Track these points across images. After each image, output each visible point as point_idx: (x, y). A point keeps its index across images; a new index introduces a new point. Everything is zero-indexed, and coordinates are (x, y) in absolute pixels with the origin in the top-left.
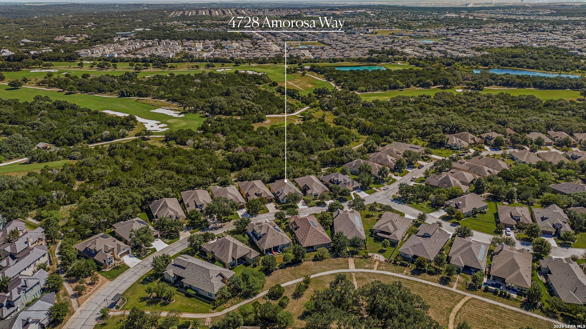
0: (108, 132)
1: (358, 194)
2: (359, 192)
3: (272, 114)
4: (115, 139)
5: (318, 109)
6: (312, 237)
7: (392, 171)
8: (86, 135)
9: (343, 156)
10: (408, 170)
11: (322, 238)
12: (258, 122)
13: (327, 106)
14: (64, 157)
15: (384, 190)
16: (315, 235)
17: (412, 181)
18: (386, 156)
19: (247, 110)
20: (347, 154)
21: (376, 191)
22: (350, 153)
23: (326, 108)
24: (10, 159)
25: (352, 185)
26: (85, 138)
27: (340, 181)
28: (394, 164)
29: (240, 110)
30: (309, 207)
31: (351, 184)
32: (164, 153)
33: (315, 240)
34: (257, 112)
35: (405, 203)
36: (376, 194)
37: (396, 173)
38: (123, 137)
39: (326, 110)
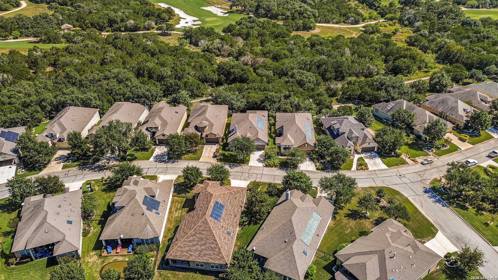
0: (132, 22)
1: (366, 161)
2: (371, 157)
3: (328, 22)
4: (140, 31)
5: (394, 23)
6: (194, 240)
7: (458, 129)
8: (111, 22)
9: (381, 89)
10: (492, 134)
11: (212, 249)
12: (304, 30)
13: (408, 19)
14: (68, 41)
15: (422, 163)
16: (202, 239)
17: (489, 157)
18: (457, 102)
19: (296, 15)
20: (390, 89)
21: (404, 163)
22: (394, 87)
23: (406, 22)
24: (27, 36)
25: (362, 144)
26: (111, 26)
27: (341, 131)
28: (465, 118)
29: (288, 14)
30: (266, 166)
31: (360, 141)
32: (160, 51)
33: (196, 250)
34: (309, 18)
35: (451, 204)
36: (402, 170)
37: (462, 136)
38: (148, 29)
39: (406, 26)
